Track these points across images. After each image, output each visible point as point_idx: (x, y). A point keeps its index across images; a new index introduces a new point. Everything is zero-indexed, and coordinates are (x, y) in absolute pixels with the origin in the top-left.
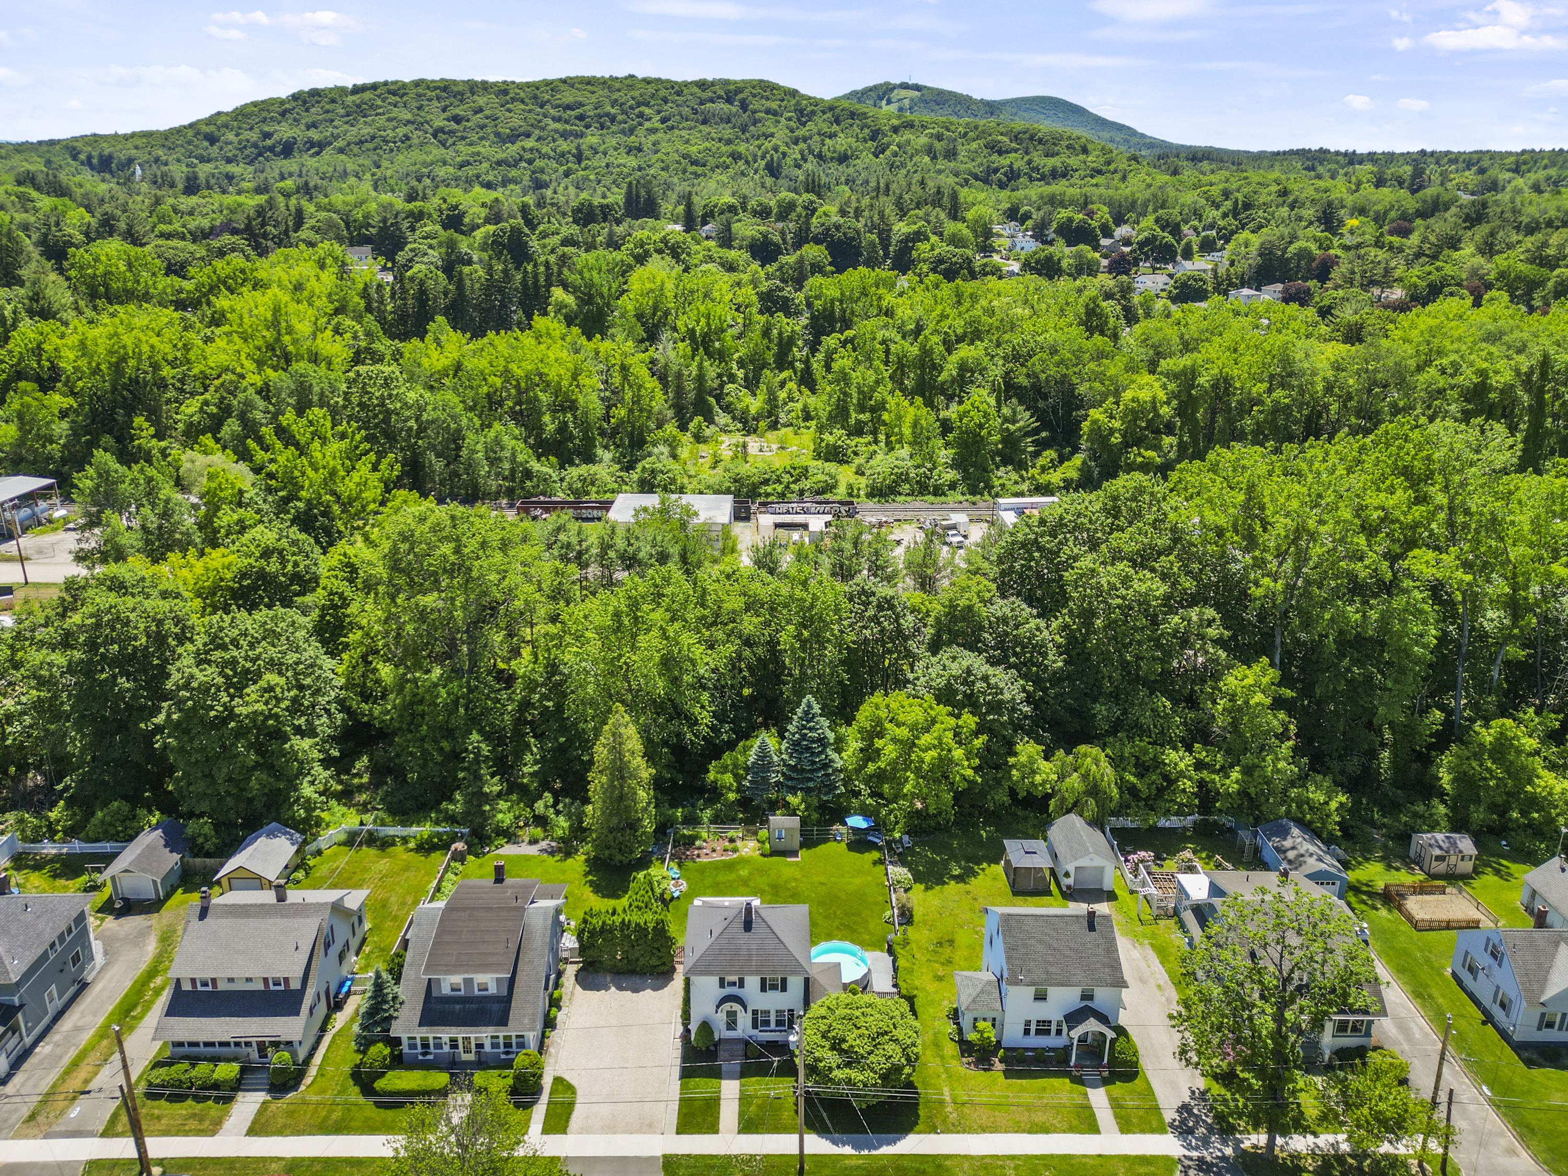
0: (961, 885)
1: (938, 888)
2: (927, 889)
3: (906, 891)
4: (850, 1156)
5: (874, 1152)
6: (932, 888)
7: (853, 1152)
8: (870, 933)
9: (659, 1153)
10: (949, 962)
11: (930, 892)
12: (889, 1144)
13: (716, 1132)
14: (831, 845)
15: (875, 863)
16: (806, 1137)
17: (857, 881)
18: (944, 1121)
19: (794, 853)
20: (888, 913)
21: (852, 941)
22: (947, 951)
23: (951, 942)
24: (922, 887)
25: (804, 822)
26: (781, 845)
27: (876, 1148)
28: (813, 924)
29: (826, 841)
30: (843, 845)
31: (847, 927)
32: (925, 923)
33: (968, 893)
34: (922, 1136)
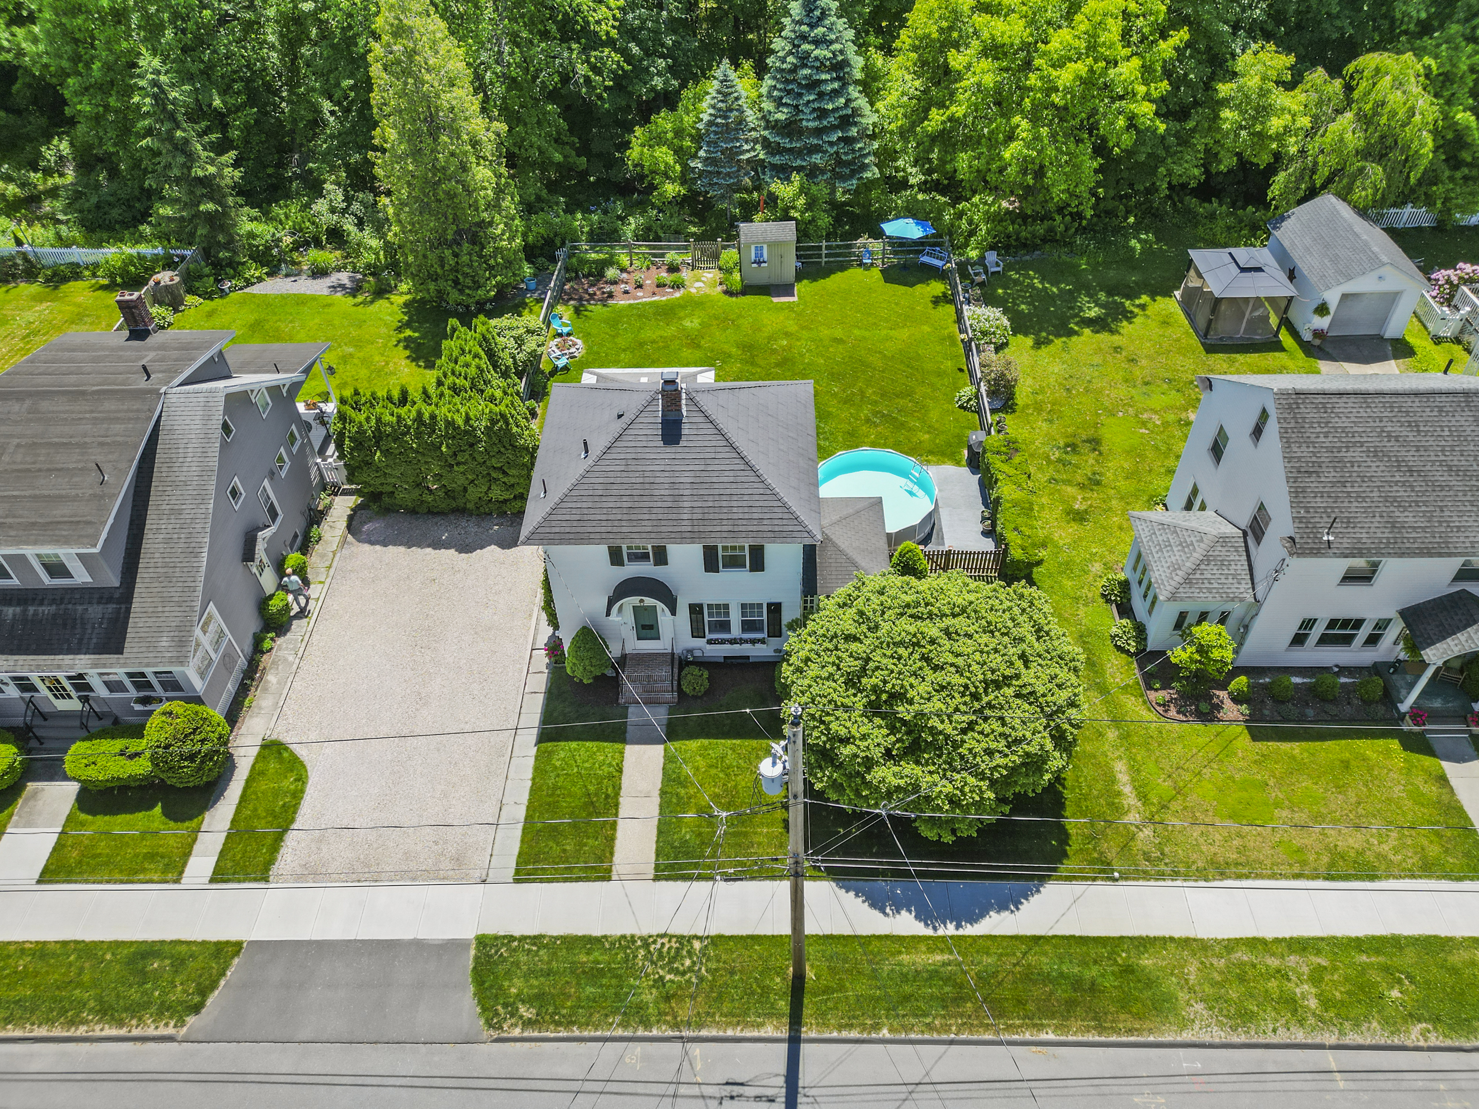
0: (1104, 336)
1: (1059, 342)
2: (1038, 344)
3: (999, 348)
4: (911, 942)
5: (969, 930)
6: (1048, 342)
7: (920, 929)
8: (931, 429)
9: (469, 933)
10: (1094, 482)
11: (1044, 350)
12: (1002, 907)
13: (605, 876)
14: (855, 273)
15: (936, 301)
16: (809, 886)
17: (904, 334)
18: (1125, 847)
19: (786, 289)
20: (968, 391)
21: (897, 447)
22: (1088, 461)
23: (1095, 443)
24: (1029, 341)
25: (803, 233)
26: (762, 276)
27: (973, 919)
28: (822, 415)
29: (843, 267)
30: (876, 273)
31: (887, 418)
32: (1038, 407)
33: (1117, 349)
34: (1077, 888)
